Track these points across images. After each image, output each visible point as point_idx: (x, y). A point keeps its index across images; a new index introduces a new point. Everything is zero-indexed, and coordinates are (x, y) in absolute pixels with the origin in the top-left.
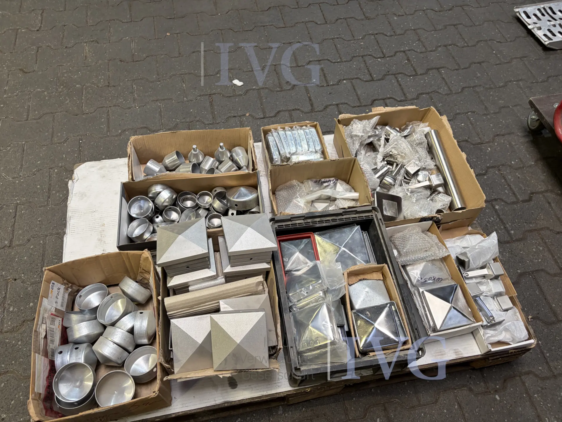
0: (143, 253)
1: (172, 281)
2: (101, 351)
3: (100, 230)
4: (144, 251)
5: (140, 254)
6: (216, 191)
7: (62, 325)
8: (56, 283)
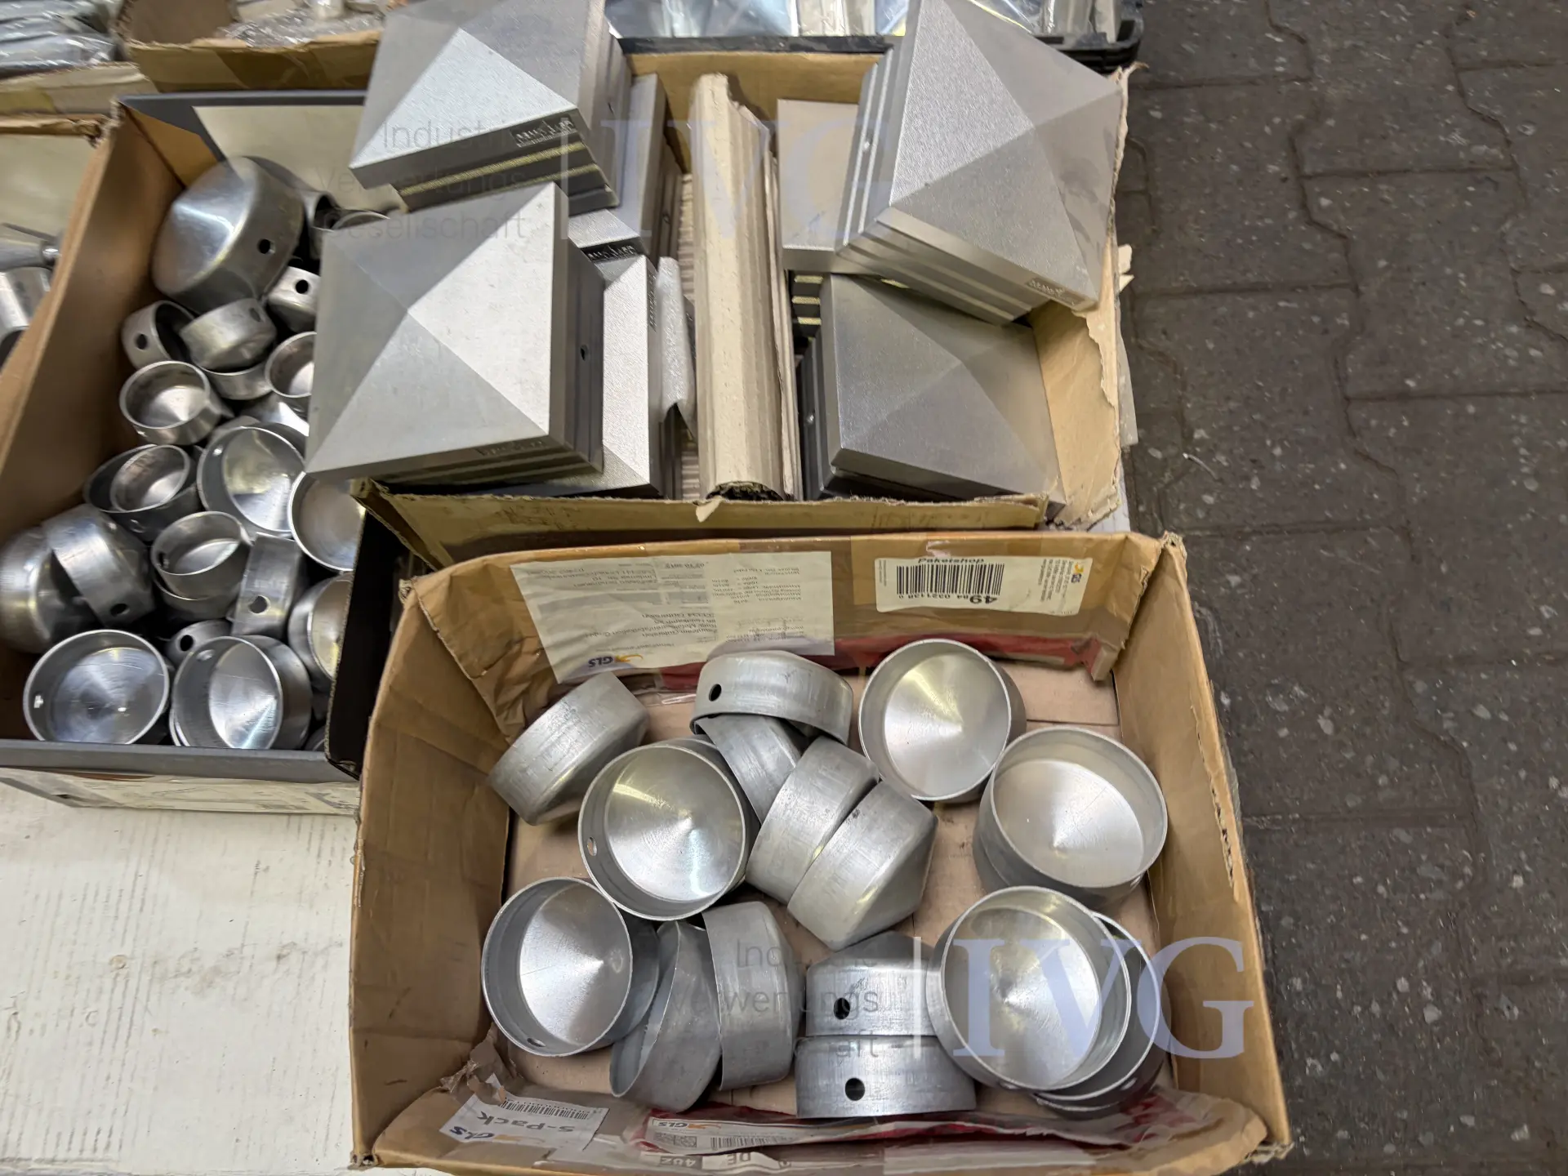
0: (417, 607)
1: (625, 458)
2: (868, 897)
3: (146, 978)
4: (408, 603)
5: (415, 624)
6: (142, 342)
7: (689, 1113)
8: (454, 1122)
